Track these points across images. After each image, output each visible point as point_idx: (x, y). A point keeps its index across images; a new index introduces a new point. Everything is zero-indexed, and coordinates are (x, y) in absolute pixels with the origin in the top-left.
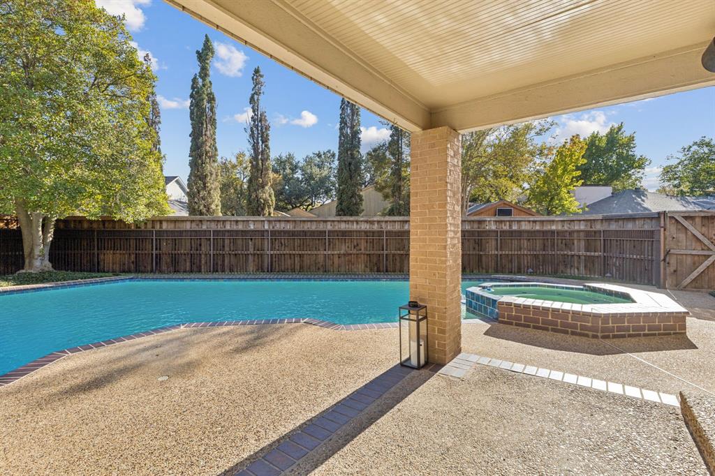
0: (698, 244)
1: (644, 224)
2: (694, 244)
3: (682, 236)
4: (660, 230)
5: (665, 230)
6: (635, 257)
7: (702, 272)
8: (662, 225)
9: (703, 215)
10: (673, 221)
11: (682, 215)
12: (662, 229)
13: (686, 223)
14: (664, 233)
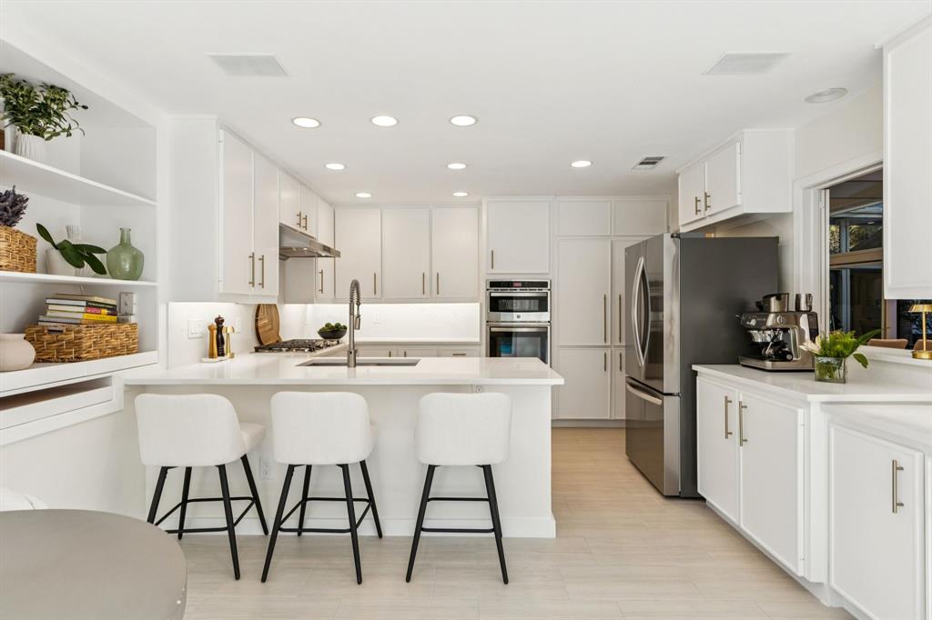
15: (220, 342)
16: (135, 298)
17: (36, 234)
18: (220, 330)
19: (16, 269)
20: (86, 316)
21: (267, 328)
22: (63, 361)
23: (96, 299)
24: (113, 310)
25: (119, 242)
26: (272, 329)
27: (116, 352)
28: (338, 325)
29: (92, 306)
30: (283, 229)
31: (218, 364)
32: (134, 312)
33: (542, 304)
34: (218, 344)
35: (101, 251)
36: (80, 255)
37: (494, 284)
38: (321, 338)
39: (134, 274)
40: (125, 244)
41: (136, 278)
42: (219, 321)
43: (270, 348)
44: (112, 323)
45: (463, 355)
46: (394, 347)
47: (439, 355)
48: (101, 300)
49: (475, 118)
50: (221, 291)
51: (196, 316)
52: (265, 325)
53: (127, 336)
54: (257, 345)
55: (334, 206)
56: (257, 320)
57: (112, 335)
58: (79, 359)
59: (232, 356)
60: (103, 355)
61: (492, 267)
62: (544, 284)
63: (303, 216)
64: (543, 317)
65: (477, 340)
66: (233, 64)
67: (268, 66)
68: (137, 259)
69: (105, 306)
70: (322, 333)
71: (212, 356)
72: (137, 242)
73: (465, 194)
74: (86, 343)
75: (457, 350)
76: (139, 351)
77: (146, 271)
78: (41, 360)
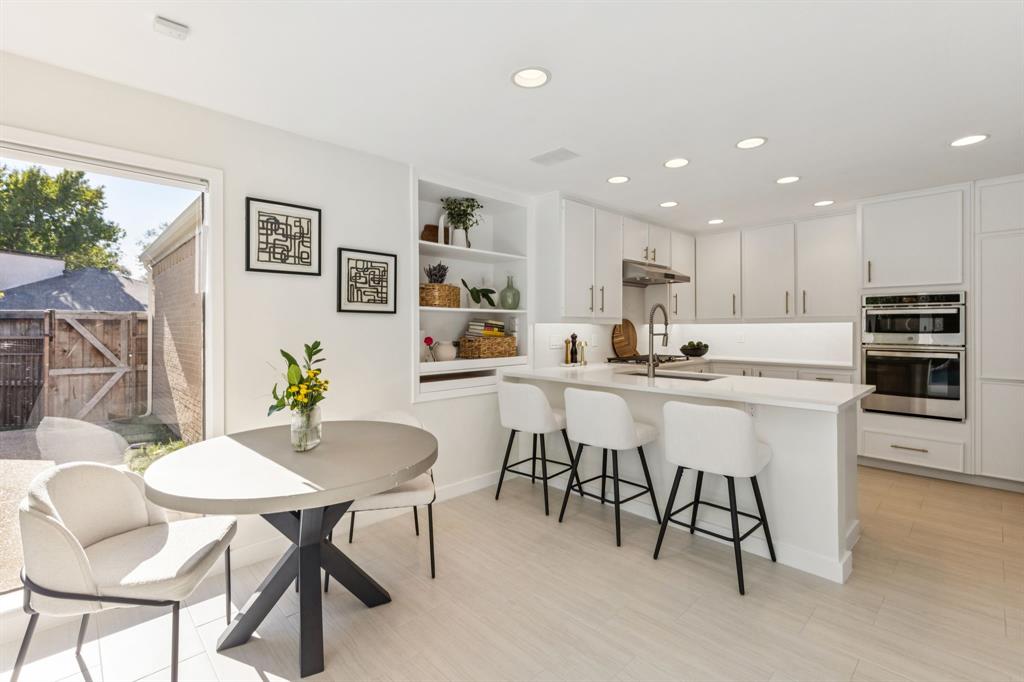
0: (99, 358)
1: (29, 329)
2: (93, 359)
3: (76, 348)
4: (42, 340)
5: (51, 340)
6: (13, 383)
7: (104, 397)
8: (47, 332)
9: (105, 318)
10: (65, 327)
11: (78, 317)
12: (47, 339)
13: (81, 329)
14: (50, 344)
15: (574, 353)
16: (517, 321)
17: (461, 286)
18: (574, 343)
19: (445, 306)
20: (485, 332)
21: (623, 344)
22: (473, 358)
23: (490, 322)
24: (501, 329)
25: (506, 285)
26: (629, 344)
27: (501, 354)
28: (699, 344)
29: (488, 326)
30: (626, 264)
31: (571, 367)
32: (516, 329)
33: (951, 324)
34: (573, 354)
35: (493, 292)
36: (481, 295)
37: (871, 301)
38: (682, 355)
39: (516, 306)
40: (510, 286)
41: (515, 309)
42: (574, 337)
43: (624, 360)
44: (500, 336)
45: (830, 380)
46: (750, 367)
47: (798, 378)
48: (494, 322)
49: (763, 138)
50: (564, 315)
51: (558, 333)
52: (621, 342)
53: (509, 345)
54: (612, 356)
55: (694, 236)
56: (613, 338)
57: (499, 344)
58: (479, 357)
59: (585, 363)
60: (493, 355)
61: (870, 280)
62: (955, 298)
63: (651, 250)
64: (952, 340)
65: (850, 364)
66: (543, 160)
67: (563, 155)
68: (517, 296)
69: (496, 326)
70: (684, 350)
71: (567, 362)
72: (517, 285)
73: (831, 202)
74: (483, 348)
75: (824, 374)
76: (517, 355)
77: (521, 304)
78: (459, 356)
